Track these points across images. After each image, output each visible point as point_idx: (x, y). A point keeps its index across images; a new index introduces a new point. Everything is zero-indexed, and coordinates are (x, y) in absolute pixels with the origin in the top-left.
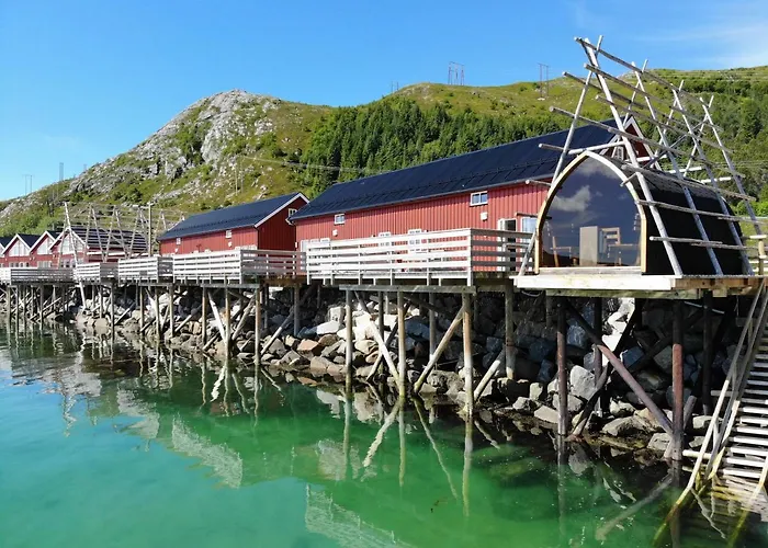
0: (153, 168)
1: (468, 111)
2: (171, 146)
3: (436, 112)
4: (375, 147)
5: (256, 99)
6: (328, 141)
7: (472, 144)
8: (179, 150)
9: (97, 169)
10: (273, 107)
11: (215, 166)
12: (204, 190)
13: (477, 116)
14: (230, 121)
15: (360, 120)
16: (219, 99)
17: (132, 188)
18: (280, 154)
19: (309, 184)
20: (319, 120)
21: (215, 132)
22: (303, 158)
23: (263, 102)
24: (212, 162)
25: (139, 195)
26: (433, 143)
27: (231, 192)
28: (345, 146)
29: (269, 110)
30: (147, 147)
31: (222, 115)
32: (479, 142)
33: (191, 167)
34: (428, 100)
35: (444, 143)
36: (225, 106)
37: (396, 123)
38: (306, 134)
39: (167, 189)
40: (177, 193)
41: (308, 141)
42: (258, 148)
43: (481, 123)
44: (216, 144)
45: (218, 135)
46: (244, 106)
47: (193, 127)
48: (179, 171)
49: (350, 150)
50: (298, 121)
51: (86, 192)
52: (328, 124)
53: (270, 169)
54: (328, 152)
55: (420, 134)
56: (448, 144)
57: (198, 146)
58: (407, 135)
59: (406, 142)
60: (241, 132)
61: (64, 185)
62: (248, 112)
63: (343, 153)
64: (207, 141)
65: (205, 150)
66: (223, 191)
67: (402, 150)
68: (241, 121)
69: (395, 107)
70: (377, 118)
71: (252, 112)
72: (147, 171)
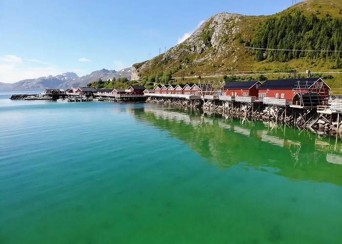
0: (193, 49)
1: (328, 15)
2: (199, 40)
3: (312, 18)
4: (283, 36)
5: (232, 17)
6: (263, 35)
7: (328, 32)
8: (203, 42)
9: (172, 50)
10: (239, 20)
11: (217, 48)
12: (213, 58)
13: (332, 18)
14: (222, 29)
15: (277, 23)
16: (217, 18)
17: (186, 57)
18: (242, 42)
19: (254, 54)
20: (258, 24)
21: (216, 33)
22: (251, 43)
23: (235, 18)
24: (215, 46)
25: (188, 60)
26: (310, 31)
27: (223, 59)
28: (269, 36)
29: (238, 22)
30: (190, 40)
31: (219, 26)
32: (331, 31)
33: (207, 48)
34: (309, 10)
35: (315, 32)
36: (220, 21)
37: (293, 24)
38: (253, 32)
39: (198, 58)
40: (203, 59)
41: (254, 35)
42: (234, 40)
43: (333, 22)
44: (217, 38)
45: (217, 35)
46: (227, 21)
47: (207, 31)
48: (203, 50)
49: (272, 38)
50: (250, 26)
51: (169, 59)
52: (262, 26)
53: (238, 49)
54: (262, 40)
55: (304, 28)
56: (317, 33)
57: (209, 39)
58: (298, 29)
59: (297, 32)
60: (226, 33)
61: (161, 56)
62: (229, 23)
63: (269, 39)
64: (213, 37)
65: (212, 41)
66: (220, 59)
67: (295, 36)
68: (227, 28)
69: (293, 15)
70: (284, 22)
71: (231, 23)
72: (191, 50)
